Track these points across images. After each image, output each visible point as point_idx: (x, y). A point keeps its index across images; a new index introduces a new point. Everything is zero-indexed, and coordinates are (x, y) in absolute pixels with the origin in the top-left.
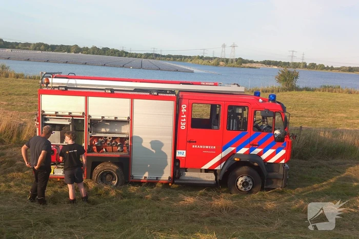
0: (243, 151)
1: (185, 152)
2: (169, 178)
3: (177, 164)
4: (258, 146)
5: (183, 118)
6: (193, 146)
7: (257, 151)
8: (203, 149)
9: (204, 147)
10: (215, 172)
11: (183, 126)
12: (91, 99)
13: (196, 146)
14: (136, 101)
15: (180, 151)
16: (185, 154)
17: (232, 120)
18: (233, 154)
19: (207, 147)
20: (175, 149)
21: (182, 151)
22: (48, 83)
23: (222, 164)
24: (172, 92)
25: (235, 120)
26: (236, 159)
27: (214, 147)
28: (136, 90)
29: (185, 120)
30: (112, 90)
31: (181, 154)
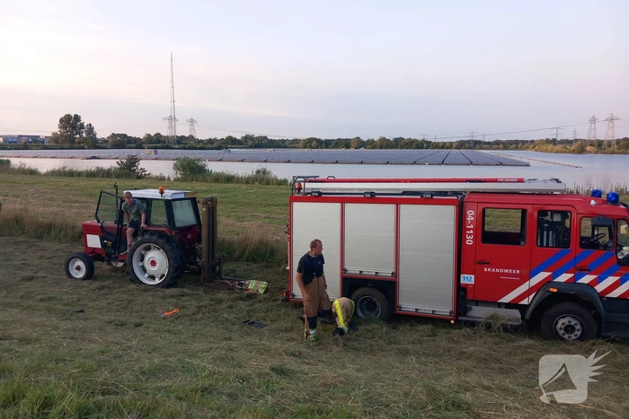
0: (564, 278)
1: (473, 276)
2: (451, 312)
3: (462, 293)
4: (590, 272)
5: (469, 229)
6: (485, 270)
7: (587, 279)
8: (504, 274)
9: (502, 271)
10: (523, 309)
11: (469, 241)
12: (348, 206)
13: (489, 270)
14: (403, 207)
15: (466, 276)
16: (473, 279)
17: (545, 233)
18: (548, 282)
19: (506, 271)
20: (459, 272)
21: (469, 276)
22: (300, 189)
23: (531, 297)
24: (455, 193)
25: (551, 232)
26: (551, 290)
27: (518, 272)
28: (405, 193)
29: (472, 232)
30: (373, 194)
31: (468, 279)
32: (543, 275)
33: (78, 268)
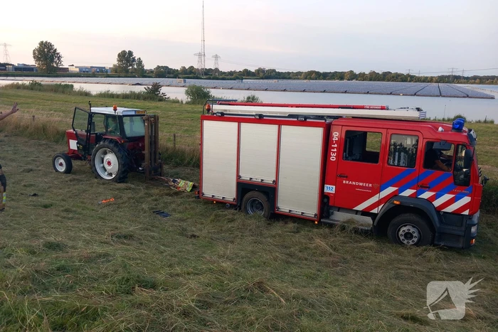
0: (408, 192)
1: (334, 187)
2: (315, 215)
3: (326, 200)
4: (430, 189)
5: (334, 148)
6: (344, 182)
7: (426, 195)
8: (356, 186)
9: (357, 184)
10: (374, 216)
11: (333, 157)
12: (243, 125)
13: (347, 182)
14: (284, 128)
15: (328, 186)
16: (334, 189)
17: (397, 154)
18: (394, 195)
19: (361, 184)
20: (323, 181)
21: (331, 186)
22: (209, 110)
23: (380, 207)
25: (402, 154)
26: (395, 202)
27: (370, 185)
28: (291, 116)
29: (335, 150)
30: (261, 116)
31: (330, 189)
32: (390, 190)
33: (61, 164)
